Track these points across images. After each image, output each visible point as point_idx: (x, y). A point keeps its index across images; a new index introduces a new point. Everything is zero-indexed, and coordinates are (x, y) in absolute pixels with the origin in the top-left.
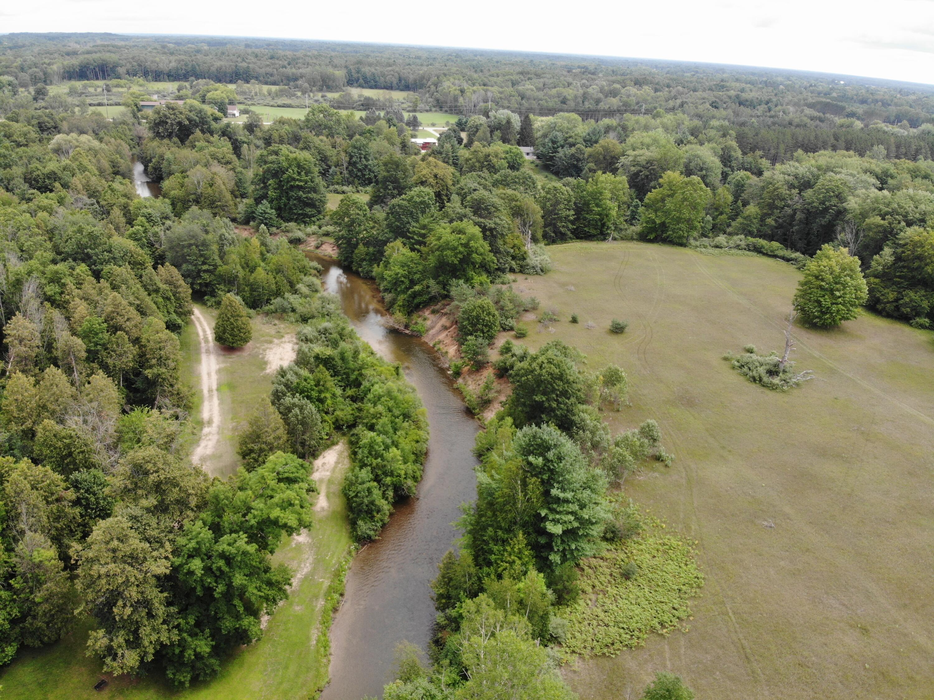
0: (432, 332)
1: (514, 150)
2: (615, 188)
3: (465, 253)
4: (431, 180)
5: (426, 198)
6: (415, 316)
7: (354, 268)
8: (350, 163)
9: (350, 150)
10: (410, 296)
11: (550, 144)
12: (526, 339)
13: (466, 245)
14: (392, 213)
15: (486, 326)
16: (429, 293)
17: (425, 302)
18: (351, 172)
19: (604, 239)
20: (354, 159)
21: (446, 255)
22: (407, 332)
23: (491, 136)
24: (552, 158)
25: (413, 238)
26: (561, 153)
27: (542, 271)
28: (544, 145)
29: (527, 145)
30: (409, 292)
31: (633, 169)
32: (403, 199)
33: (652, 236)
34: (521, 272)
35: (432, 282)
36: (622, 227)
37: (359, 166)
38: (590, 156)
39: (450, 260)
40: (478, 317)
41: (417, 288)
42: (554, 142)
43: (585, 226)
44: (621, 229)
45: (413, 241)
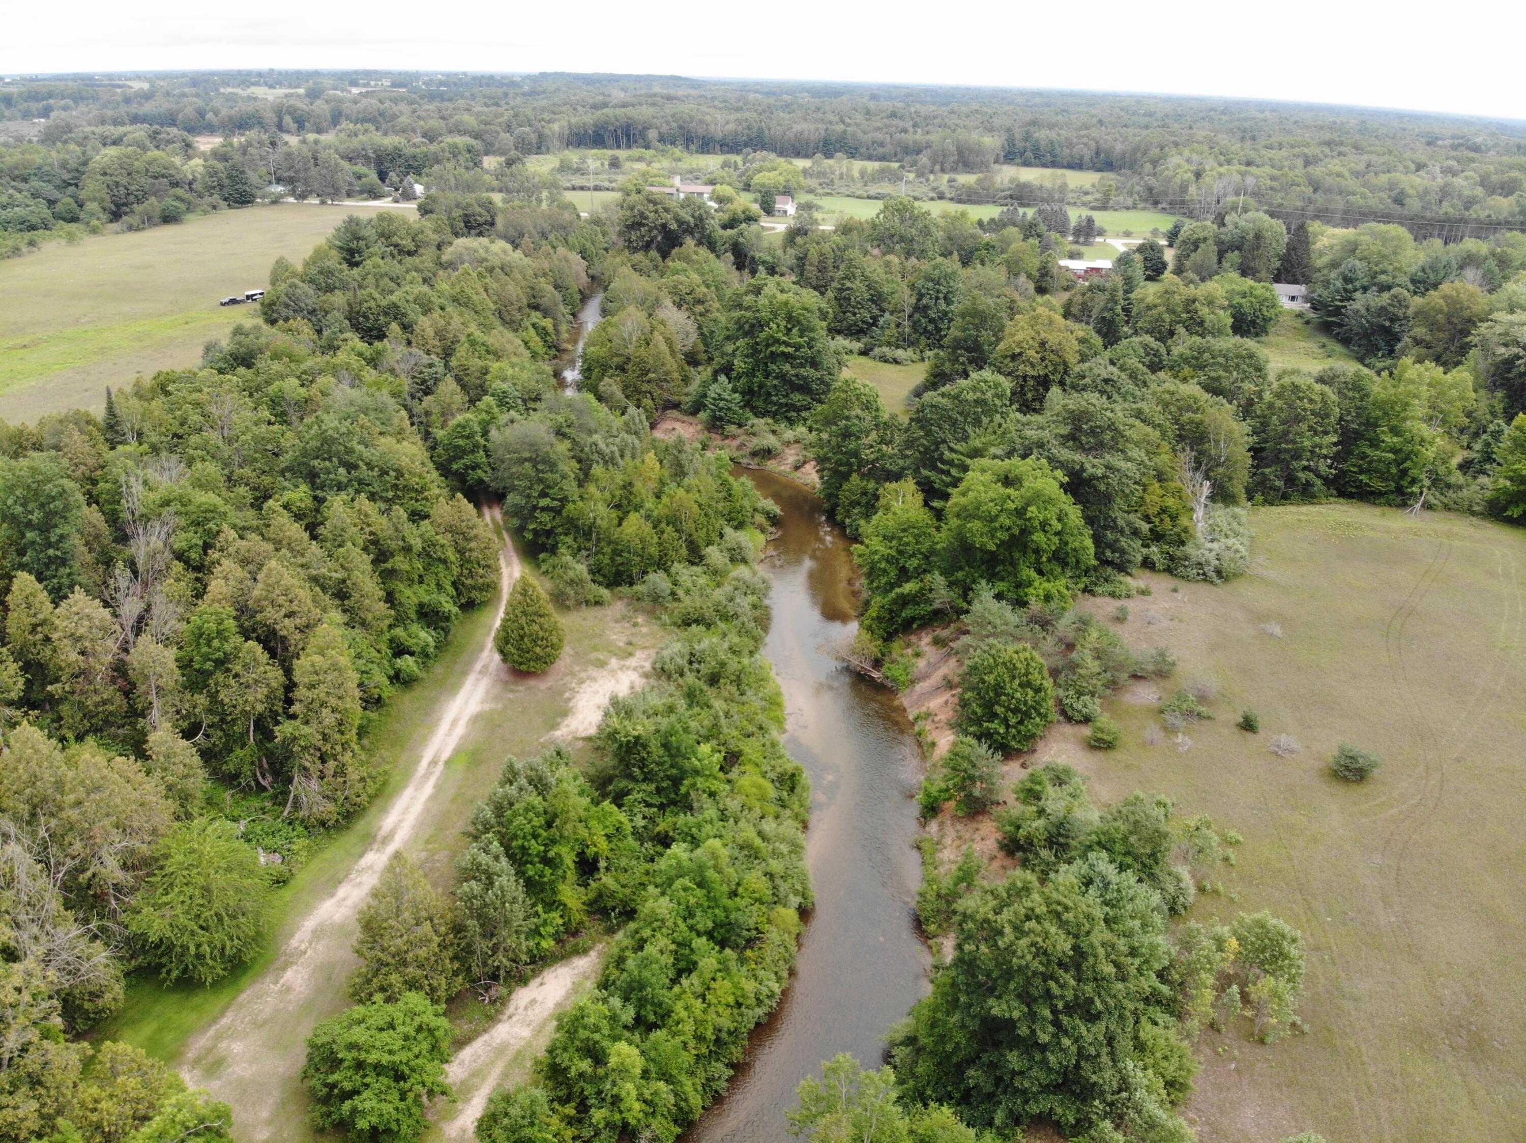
0: (920, 687)
1: (1259, 292)
2: (1441, 394)
3: (1016, 531)
4: (1032, 353)
5: (989, 395)
6: (896, 646)
7: (839, 518)
8: (916, 308)
9: (920, 283)
10: (894, 601)
11: (1339, 284)
12: (1112, 754)
13: (1020, 513)
14: (918, 420)
15: (1016, 711)
16: (929, 602)
17: (922, 618)
18: (915, 326)
19: (1404, 505)
20: (924, 301)
21: (970, 530)
22: (875, 675)
23: (1220, 261)
24: (1338, 311)
25: (948, 473)
26: (1360, 302)
27: (1219, 573)
28: (1327, 283)
29: (1295, 282)
30: (893, 595)
31: (1502, 350)
32: (943, 395)
33: (1515, 512)
34: (1168, 570)
35: (938, 580)
36: (1452, 480)
37: (932, 314)
38: (1417, 314)
39: (978, 541)
40: (998, 688)
41: (909, 587)
42: (1347, 280)
43: (1361, 472)
44: (1449, 486)
45: (948, 479)
